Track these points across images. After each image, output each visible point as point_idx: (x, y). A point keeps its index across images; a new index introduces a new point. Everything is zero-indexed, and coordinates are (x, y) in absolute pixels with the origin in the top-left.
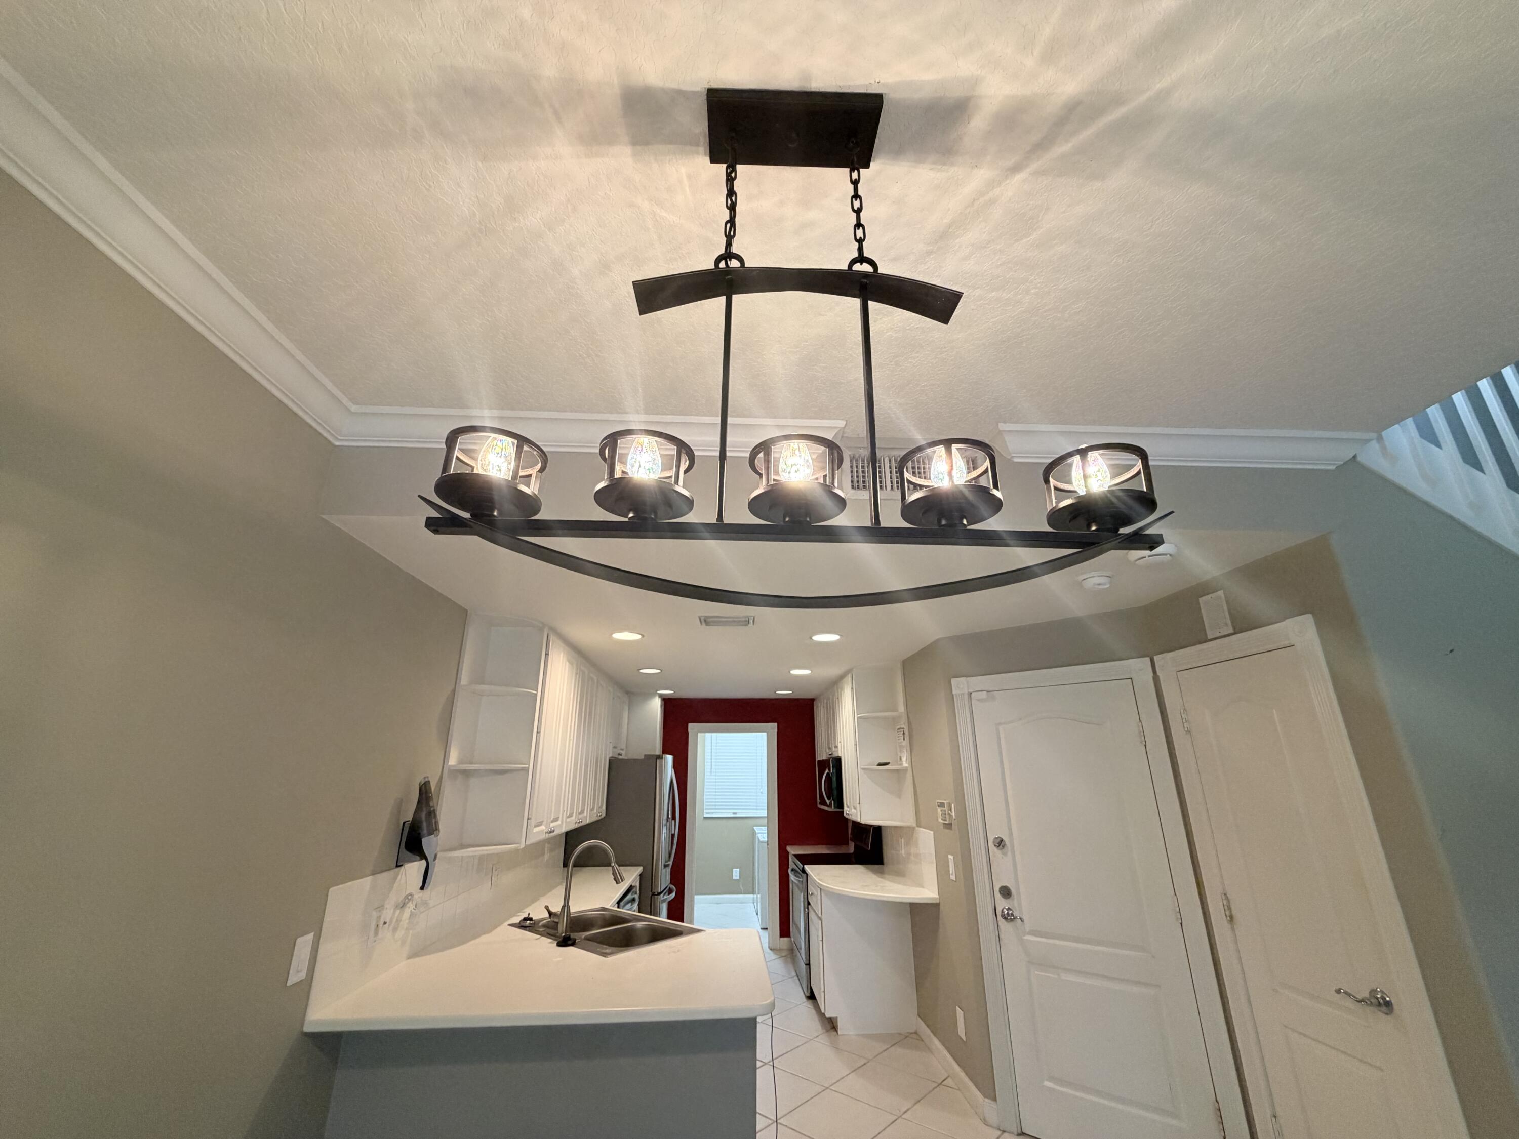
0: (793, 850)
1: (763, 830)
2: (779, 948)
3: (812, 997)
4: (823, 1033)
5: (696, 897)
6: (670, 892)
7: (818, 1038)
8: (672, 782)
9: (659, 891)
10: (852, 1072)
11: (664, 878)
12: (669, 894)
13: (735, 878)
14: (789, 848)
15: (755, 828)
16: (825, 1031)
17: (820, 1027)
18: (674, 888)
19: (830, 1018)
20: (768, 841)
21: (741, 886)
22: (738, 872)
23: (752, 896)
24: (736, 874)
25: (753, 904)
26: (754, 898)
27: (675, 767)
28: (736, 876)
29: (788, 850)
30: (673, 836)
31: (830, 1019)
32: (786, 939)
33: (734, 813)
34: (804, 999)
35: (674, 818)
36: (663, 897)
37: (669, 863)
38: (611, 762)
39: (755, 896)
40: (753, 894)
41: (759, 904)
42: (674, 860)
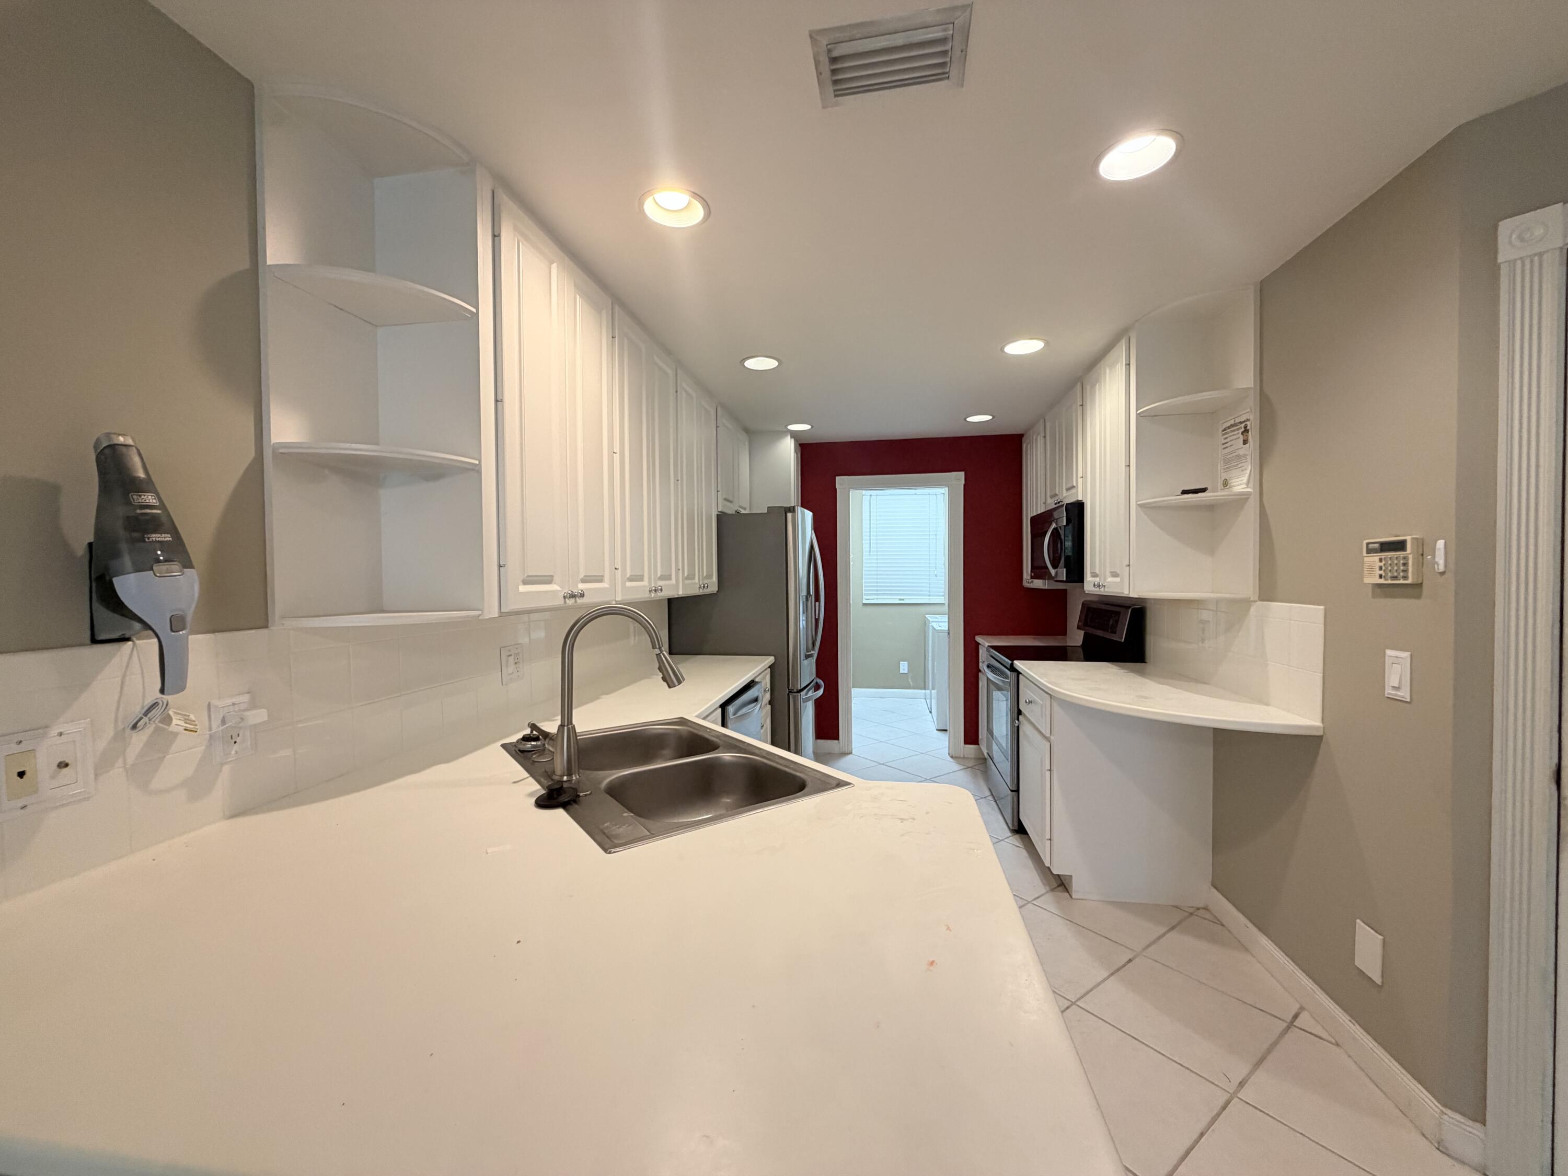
0: (985, 642)
1: (938, 619)
2: (962, 756)
3: (1020, 830)
4: (1047, 892)
5: (853, 690)
6: (817, 687)
7: (1038, 900)
8: (812, 547)
9: (799, 688)
10: (1112, 974)
11: (807, 671)
12: (815, 691)
13: (902, 671)
14: (979, 639)
15: (927, 616)
16: (1048, 888)
17: (1040, 883)
18: (822, 683)
19: (1058, 875)
20: (949, 630)
21: (910, 680)
22: (906, 666)
23: (923, 691)
24: (904, 667)
25: (923, 701)
26: (925, 694)
27: (816, 528)
28: (904, 670)
29: (978, 641)
30: (817, 621)
31: (1057, 877)
32: (971, 748)
33: (900, 600)
34: (1009, 834)
35: (817, 599)
36: (807, 694)
37: (812, 652)
38: (722, 518)
39: (928, 692)
40: (925, 689)
41: (934, 702)
42: (820, 649)
